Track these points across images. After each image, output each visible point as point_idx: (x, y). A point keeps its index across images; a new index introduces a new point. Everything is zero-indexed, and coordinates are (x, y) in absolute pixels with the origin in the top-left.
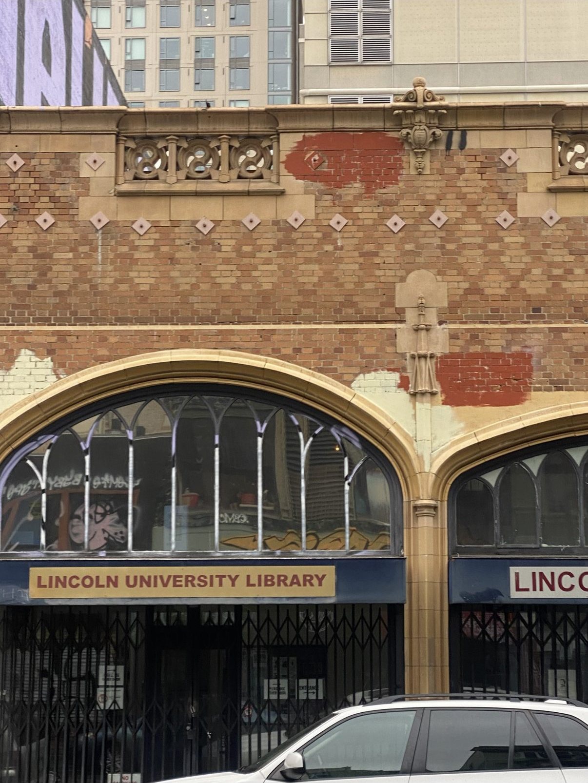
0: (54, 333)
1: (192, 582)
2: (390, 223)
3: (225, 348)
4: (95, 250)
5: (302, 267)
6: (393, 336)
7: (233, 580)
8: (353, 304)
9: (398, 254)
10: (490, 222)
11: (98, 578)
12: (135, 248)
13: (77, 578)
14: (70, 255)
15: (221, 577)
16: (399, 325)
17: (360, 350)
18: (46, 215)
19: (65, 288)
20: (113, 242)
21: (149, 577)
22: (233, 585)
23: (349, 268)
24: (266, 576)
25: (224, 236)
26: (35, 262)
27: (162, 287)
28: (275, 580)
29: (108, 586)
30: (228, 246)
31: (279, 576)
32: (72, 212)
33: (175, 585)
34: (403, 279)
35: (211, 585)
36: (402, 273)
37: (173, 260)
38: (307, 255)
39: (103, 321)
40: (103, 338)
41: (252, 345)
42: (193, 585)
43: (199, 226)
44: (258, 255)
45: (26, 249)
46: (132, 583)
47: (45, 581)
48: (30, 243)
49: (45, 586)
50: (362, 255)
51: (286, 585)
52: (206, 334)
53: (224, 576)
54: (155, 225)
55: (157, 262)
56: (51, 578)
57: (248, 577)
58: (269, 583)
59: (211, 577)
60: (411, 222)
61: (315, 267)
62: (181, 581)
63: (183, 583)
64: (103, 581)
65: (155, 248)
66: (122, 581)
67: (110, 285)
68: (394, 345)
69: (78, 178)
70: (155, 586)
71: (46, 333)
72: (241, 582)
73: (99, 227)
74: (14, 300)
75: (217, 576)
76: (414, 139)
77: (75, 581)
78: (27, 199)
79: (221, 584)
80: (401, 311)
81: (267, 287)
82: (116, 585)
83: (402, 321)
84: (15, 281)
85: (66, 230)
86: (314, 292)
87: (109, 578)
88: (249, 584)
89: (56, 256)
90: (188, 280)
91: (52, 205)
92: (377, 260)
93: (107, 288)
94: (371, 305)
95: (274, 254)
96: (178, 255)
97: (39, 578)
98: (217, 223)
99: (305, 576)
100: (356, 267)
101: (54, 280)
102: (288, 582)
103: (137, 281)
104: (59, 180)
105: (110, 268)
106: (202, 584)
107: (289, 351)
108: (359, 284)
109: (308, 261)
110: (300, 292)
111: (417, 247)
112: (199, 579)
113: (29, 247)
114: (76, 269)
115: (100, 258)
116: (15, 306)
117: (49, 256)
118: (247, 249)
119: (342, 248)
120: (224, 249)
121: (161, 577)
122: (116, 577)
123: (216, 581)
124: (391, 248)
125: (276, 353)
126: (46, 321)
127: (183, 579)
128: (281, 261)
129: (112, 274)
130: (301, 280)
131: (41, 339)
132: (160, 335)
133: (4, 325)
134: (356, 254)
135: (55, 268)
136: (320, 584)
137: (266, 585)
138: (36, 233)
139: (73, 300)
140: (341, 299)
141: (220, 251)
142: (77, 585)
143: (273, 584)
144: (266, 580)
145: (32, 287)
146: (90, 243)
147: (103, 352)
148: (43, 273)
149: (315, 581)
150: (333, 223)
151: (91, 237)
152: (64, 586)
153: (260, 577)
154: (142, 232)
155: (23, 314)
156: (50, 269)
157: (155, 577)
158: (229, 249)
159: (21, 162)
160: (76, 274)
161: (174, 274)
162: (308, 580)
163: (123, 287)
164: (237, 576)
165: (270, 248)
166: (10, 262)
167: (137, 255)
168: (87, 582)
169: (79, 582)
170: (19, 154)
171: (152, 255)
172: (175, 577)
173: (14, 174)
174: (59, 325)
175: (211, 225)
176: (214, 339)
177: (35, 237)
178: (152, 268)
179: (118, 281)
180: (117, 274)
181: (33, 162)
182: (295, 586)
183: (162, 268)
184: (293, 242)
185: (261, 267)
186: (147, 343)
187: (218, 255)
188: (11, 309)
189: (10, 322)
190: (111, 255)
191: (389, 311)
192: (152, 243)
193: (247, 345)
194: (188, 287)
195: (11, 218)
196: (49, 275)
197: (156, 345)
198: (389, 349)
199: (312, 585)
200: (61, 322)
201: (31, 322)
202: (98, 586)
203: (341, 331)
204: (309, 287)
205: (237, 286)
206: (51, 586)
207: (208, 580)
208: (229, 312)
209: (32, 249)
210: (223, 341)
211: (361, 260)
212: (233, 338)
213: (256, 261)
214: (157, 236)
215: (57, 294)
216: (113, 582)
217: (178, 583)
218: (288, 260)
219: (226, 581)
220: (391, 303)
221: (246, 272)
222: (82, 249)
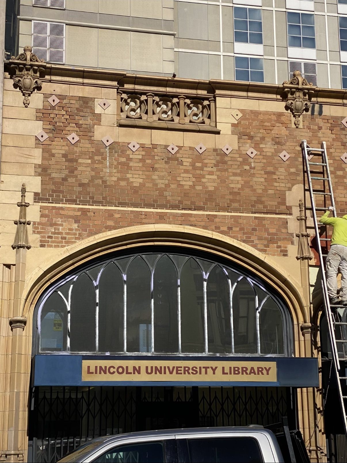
0: (79, 209)
1: (188, 371)
2: (282, 155)
3: (187, 225)
4: (105, 159)
5: (232, 178)
6: (285, 223)
7: (214, 370)
8: (262, 202)
9: (286, 174)
10: (337, 158)
11: (127, 367)
12: (131, 160)
13: (114, 368)
14: (89, 161)
15: (206, 368)
16: (288, 217)
17: (267, 230)
18: (74, 135)
19: (86, 181)
20: (116, 155)
21: (161, 367)
22: (214, 373)
23: (259, 180)
24: (234, 368)
25: (184, 156)
26: (67, 164)
27: (147, 185)
28: (240, 370)
29: (134, 373)
30: (187, 162)
31: (242, 368)
32: (90, 134)
33: (177, 373)
34: (290, 189)
35: (200, 373)
36: (289, 185)
37: (154, 169)
38: (234, 171)
39: (110, 204)
40: (110, 215)
41: (203, 224)
42: (189, 373)
43: (169, 148)
44: (205, 169)
45: (61, 156)
46: (149, 371)
47: (92, 369)
48: (63, 152)
49: (92, 373)
50: (266, 173)
51: (247, 374)
52: (175, 216)
53: (208, 368)
54: (142, 146)
55: (144, 169)
56: (96, 367)
57: (223, 368)
58: (236, 372)
59: (200, 368)
60: (293, 155)
61: (239, 178)
62: (181, 370)
63: (182, 372)
64: (131, 370)
65: (142, 160)
66: (143, 370)
67: (115, 181)
68: (286, 228)
69: (93, 113)
70: (165, 373)
71: (74, 209)
72: (219, 371)
73: (107, 144)
74: (53, 187)
75: (204, 367)
76: (295, 107)
77: (112, 370)
78: (62, 124)
79: (206, 373)
80: (289, 208)
81: (211, 189)
82: (139, 373)
83: (291, 214)
84: (53, 175)
85: (86, 145)
86: (239, 194)
87: (134, 368)
88: (224, 373)
89: (80, 161)
90: (163, 181)
91: (78, 129)
92: (275, 177)
93: (113, 183)
94: (272, 203)
95: (215, 169)
96: (156, 166)
97: (89, 367)
98: (180, 148)
99: (258, 368)
100: (263, 180)
101: (79, 176)
102: (248, 372)
103: (131, 180)
104: (81, 114)
105: (115, 171)
106: (194, 372)
107: (225, 229)
108: (265, 190)
109: (235, 174)
110: (231, 193)
111: (297, 171)
112: (192, 369)
113: (63, 154)
114: (93, 170)
115: (108, 164)
116: (53, 191)
117: (76, 161)
118: (198, 165)
119: (254, 168)
120: (185, 164)
121: (168, 367)
122: (139, 367)
123: (203, 370)
124: (282, 170)
125: (217, 229)
126: (74, 202)
127: (183, 369)
128: (218, 173)
129: (116, 174)
130: (232, 186)
131: (71, 213)
132: (146, 214)
133: (46, 203)
134: (263, 172)
135: (79, 168)
136: (268, 374)
137: (235, 373)
138: (67, 145)
139: (91, 189)
140: (255, 199)
141: (182, 165)
142: (114, 372)
143: (239, 373)
144: (235, 370)
145: (65, 179)
146: (102, 154)
147: (110, 223)
148: (72, 170)
149: (264, 372)
150: (249, 153)
151: (102, 150)
152: (105, 373)
153: (230, 368)
154: (134, 149)
155: (59, 196)
156: (76, 169)
157: (165, 367)
158: (188, 164)
159: (57, 101)
160: (93, 173)
161: (155, 177)
162: (260, 370)
163: (123, 183)
164: (216, 368)
165: (212, 165)
166: (50, 162)
167: (131, 164)
168: (120, 370)
169: (115, 370)
170: (56, 95)
171: (140, 165)
172: (177, 367)
173: (53, 108)
174: (82, 205)
175: (176, 149)
176: (180, 218)
177: (67, 148)
178: (141, 173)
179: (119, 179)
180: (119, 175)
181: (65, 101)
182: (252, 374)
183: (147, 173)
184: (225, 163)
185: (207, 177)
186: (138, 219)
187: (181, 167)
188: (51, 193)
189: (51, 201)
190: (115, 163)
191: (283, 208)
192: (140, 157)
193: (199, 223)
194: (163, 186)
195: (51, 135)
196: (76, 172)
197: (144, 221)
198: (284, 231)
199: (263, 374)
200: (84, 203)
201: (64, 202)
202: (127, 373)
203: (256, 218)
204: (236, 190)
205: (193, 187)
206: (96, 373)
207: (198, 370)
208: (189, 203)
209: (65, 156)
210: (185, 220)
211: (266, 176)
212: (192, 219)
213: (205, 173)
214: (143, 153)
215: (81, 185)
216: (137, 370)
217: (179, 372)
218: (223, 173)
219: (210, 371)
220: (283, 202)
221: (199, 178)
222: (96, 158)
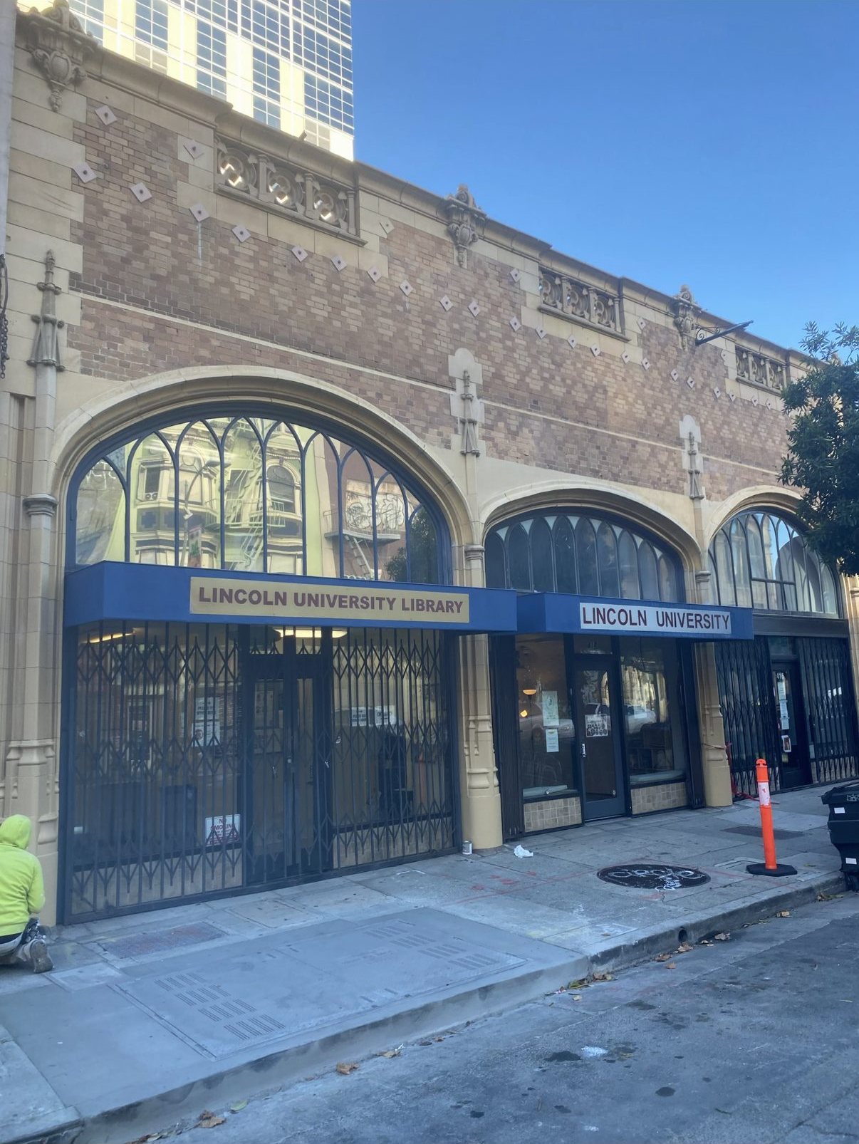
0: (152, 319)
1: (356, 602)
2: (443, 300)
3: (321, 379)
4: (194, 241)
5: (381, 319)
6: (447, 401)
7: (391, 603)
8: (420, 365)
9: (448, 330)
10: (506, 322)
11: (266, 593)
12: (237, 254)
13: (244, 593)
14: (169, 239)
15: (381, 599)
16: (451, 392)
17: (425, 407)
18: (141, 186)
19: (163, 272)
20: (213, 240)
21: (317, 595)
22: (391, 608)
23: (416, 330)
24: (418, 600)
25: (317, 269)
26: (130, 234)
27: (262, 301)
28: (425, 605)
29: (277, 604)
30: (320, 279)
31: (428, 601)
32: (171, 194)
33: (341, 606)
34: (453, 353)
35: (373, 608)
36: (451, 347)
37: (272, 279)
38: (385, 310)
39: (204, 320)
40: (204, 339)
41: (344, 381)
42: (357, 607)
43: (295, 251)
44: (345, 296)
45: (118, 217)
46: (300, 601)
47: (208, 594)
48: (124, 212)
49: (208, 600)
50: (424, 322)
51: (433, 610)
52: (304, 361)
53: (384, 599)
54: (254, 237)
55: (256, 274)
56: (215, 590)
57: (403, 600)
58: (420, 607)
59: (373, 598)
60: (456, 305)
61: (390, 322)
62: (346, 602)
63: (348, 604)
64: (271, 598)
65: (253, 259)
66: (290, 599)
67: (211, 284)
68: (449, 408)
69: (175, 159)
70: (323, 605)
71: (143, 317)
72: (398, 604)
73: (200, 218)
74: (105, 269)
75: (377, 599)
76: (461, 236)
77: (241, 596)
78: (120, 162)
79: (381, 607)
80: (452, 380)
81: (354, 329)
82: (284, 603)
83: (454, 389)
84: (107, 249)
85: (161, 209)
86: (391, 346)
87: (277, 594)
88: (404, 608)
89: (153, 234)
90: (286, 302)
91: (148, 178)
92: (435, 331)
93: (207, 286)
94: (432, 369)
95: (358, 300)
96: (276, 274)
97: (202, 590)
98: (311, 254)
99: (447, 602)
100: (420, 332)
101: (151, 261)
102: (435, 607)
103: (238, 288)
104: (155, 153)
105: (211, 266)
106: (365, 605)
107: (372, 394)
108: (423, 347)
109: (385, 315)
110: (380, 342)
111: (461, 328)
112: (362, 601)
113: (122, 216)
114: (175, 255)
115: (200, 252)
116: (106, 277)
117: (147, 233)
118: (336, 287)
119: (409, 312)
120: (317, 281)
121: (328, 596)
122: (285, 594)
123: (377, 602)
124: (443, 322)
125: (362, 393)
126: (143, 303)
127: (348, 600)
128: (363, 308)
129: (213, 273)
130: (380, 331)
131: (138, 323)
132: (262, 350)
133: (93, 295)
134: (420, 320)
135: (152, 248)
136: (459, 611)
137: (418, 609)
138: (130, 202)
139: (172, 289)
140: (409, 357)
141: (313, 282)
142: (244, 601)
143: (423, 609)
144: (418, 605)
145: (126, 261)
146: (190, 233)
147: (204, 353)
148: (139, 249)
149: (455, 608)
150: (403, 287)
151: (191, 226)
152: (230, 601)
153: (412, 600)
154: (242, 238)
155: (116, 288)
156: (147, 247)
157: (323, 596)
158: (321, 282)
159: (112, 118)
160: (176, 262)
161: (272, 291)
162: (449, 607)
163: (225, 290)
164: (394, 599)
165: (355, 293)
166: (100, 224)
167: (237, 262)
168: (255, 597)
169: (246, 597)
170: (110, 107)
171: (251, 266)
172: (341, 597)
173: (105, 128)
174: (157, 312)
175: (305, 255)
176: (311, 366)
177: (130, 207)
178: (251, 279)
179: (218, 283)
180: (217, 274)
181: (127, 123)
182: (440, 611)
183: (262, 282)
184: (372, 294)
185: (348, 309)
186: (247, 354)
187: (311, 285)
188: (101, 279)
189: (101, 294)
190: (212, 254)
191: (445, 378)
192: (251, 253)
193: (340, 380)
194: (285, 308)
195: (101, 176)
196: (146, 253)
197: (258, 360)
198: (446, 412)
199: (453, 611)
200: (160, 309)
201: (125, 300)
202: (266, 603)
203: (412, 386)
204: (386, 339)
205: (329, 320)
206: (215, 600)
207: (369, 601)
208: (322, 344)
209: (126, 219)
210: (318, 370)
211: (423, 327)
212: (328, 371)
213: (345, 302)
214: (256, 248)
215: (155, 277)
216: (281, 599)
217: (343, 604)
218: (370, 309)
219: (385, 604)
220: (444, 370)
221: (337, 309)
222: (181, 236)
